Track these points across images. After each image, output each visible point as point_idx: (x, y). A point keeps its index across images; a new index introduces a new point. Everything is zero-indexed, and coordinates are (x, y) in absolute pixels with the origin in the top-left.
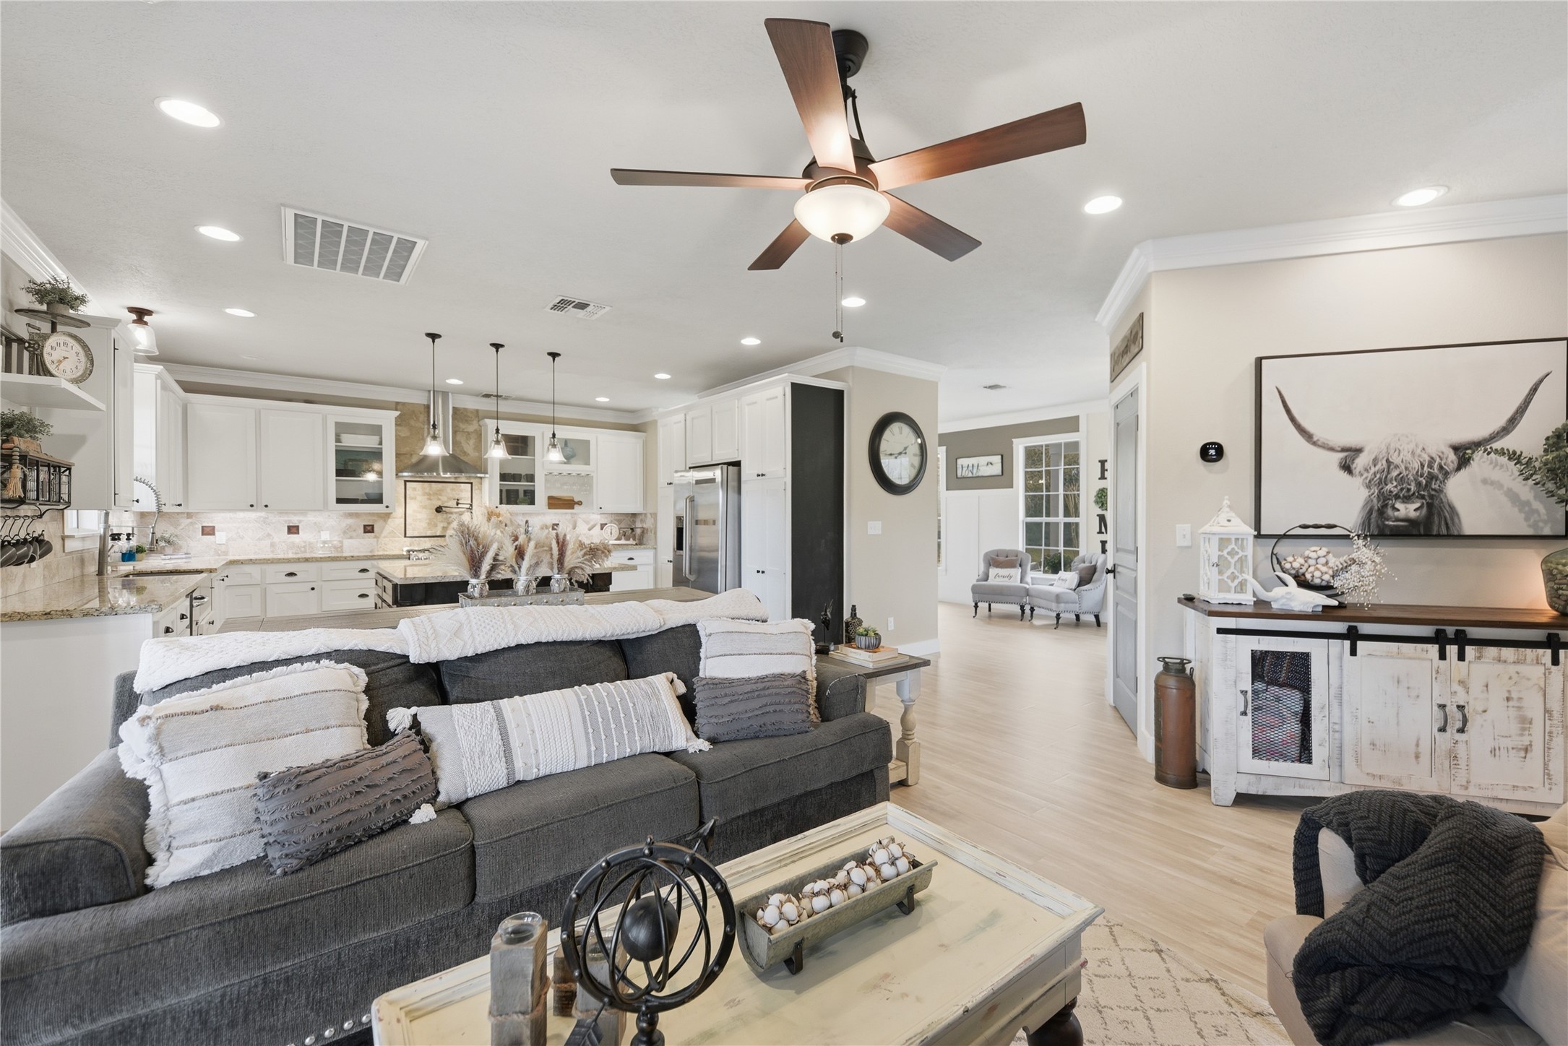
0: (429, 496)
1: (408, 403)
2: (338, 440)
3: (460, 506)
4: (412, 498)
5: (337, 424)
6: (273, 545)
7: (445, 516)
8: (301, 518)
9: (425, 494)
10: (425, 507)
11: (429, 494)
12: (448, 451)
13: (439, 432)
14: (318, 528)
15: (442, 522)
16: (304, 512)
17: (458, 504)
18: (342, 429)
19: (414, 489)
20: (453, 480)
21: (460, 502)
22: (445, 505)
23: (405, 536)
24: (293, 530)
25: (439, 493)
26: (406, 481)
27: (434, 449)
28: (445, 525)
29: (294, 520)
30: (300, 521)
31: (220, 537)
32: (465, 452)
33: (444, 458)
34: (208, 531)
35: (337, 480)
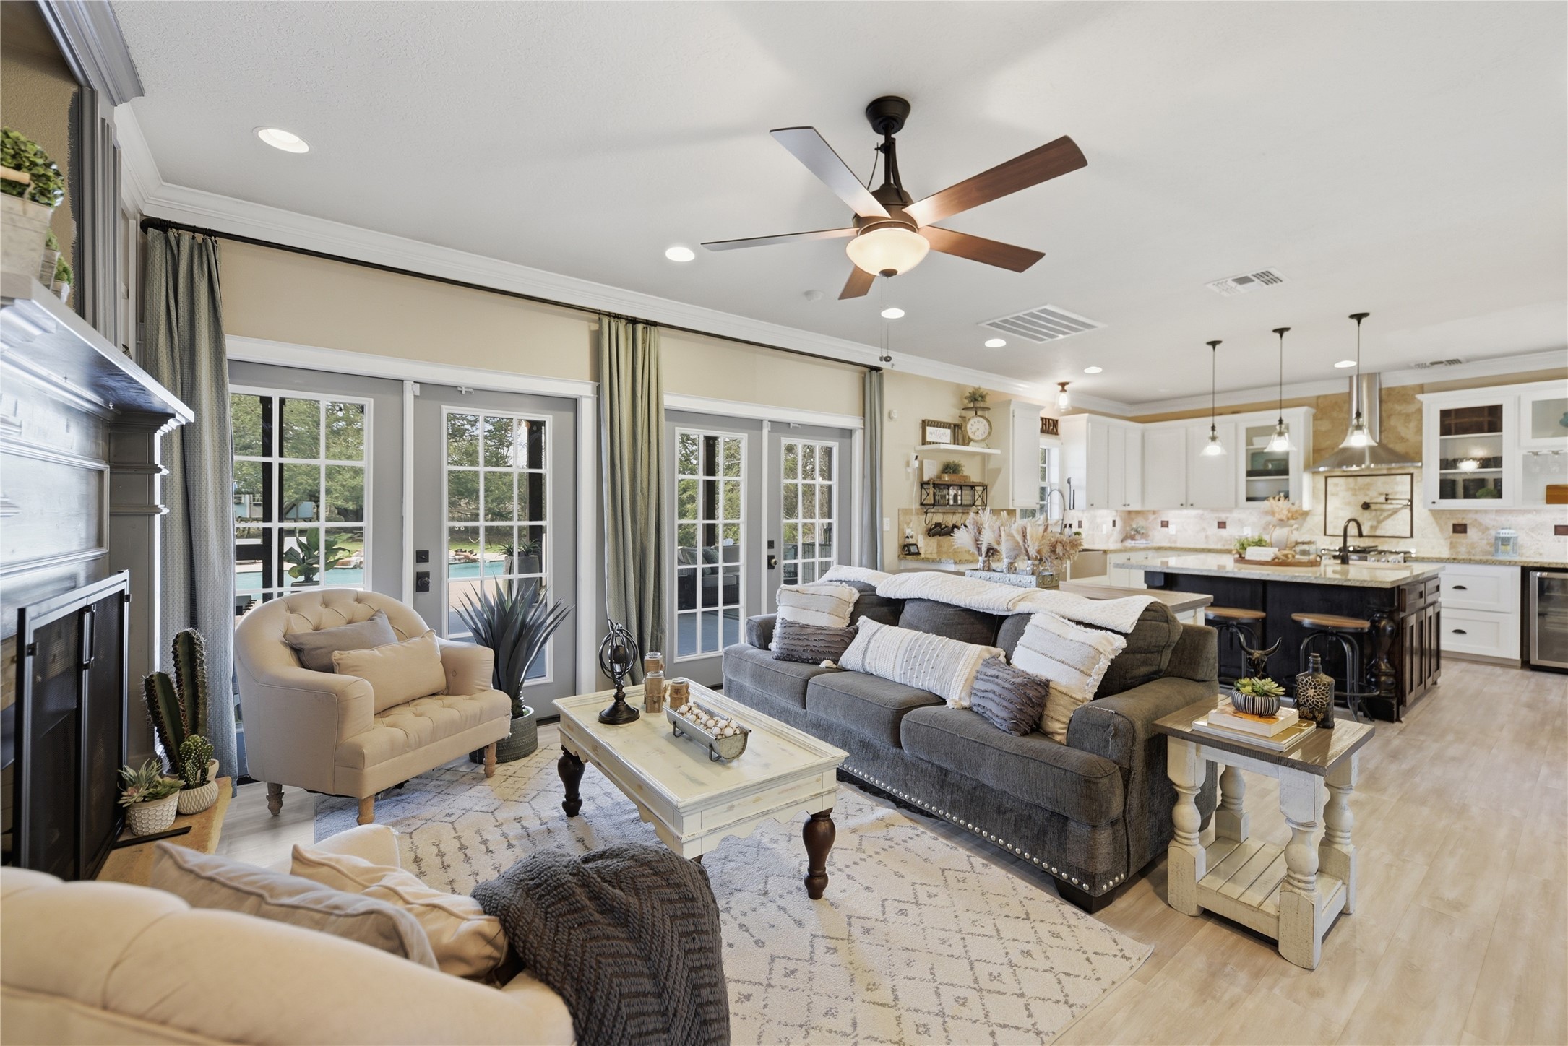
0: (1354, 491)
1: (1330, 395)
2: (1249, 442)
3: (1389, 501)
4: (1333, 495)
5: (1248, 430)
6: (1207, 537)
7: (1374, 513)
8: (1228, 515)
9: (1348, 489)
10: (1349, 504)
11: (1355, 490)
12: (1374, 439)
13: (1364, 419)
14: (1242, 523)
15: (1370, 520)
16: (1230, 510)
17: (1387, 500)
18: (1252, 433)
19: (1336, 485)
20: (1385, 472)
21: (1390, 497)
22: (1373, 501)
23: (1325, 534)
24: (1222, 525)
25: (1366, 488)
26: (1326, 478)
27: (1359, 440)
28: (1375, 523)
29: (1223, 517)
30: (1227, 518)
31: (1172, 529)
32: (1402, 438)
33: (1372, 449)
34: (1165, 524)
35: (1247, 481)
